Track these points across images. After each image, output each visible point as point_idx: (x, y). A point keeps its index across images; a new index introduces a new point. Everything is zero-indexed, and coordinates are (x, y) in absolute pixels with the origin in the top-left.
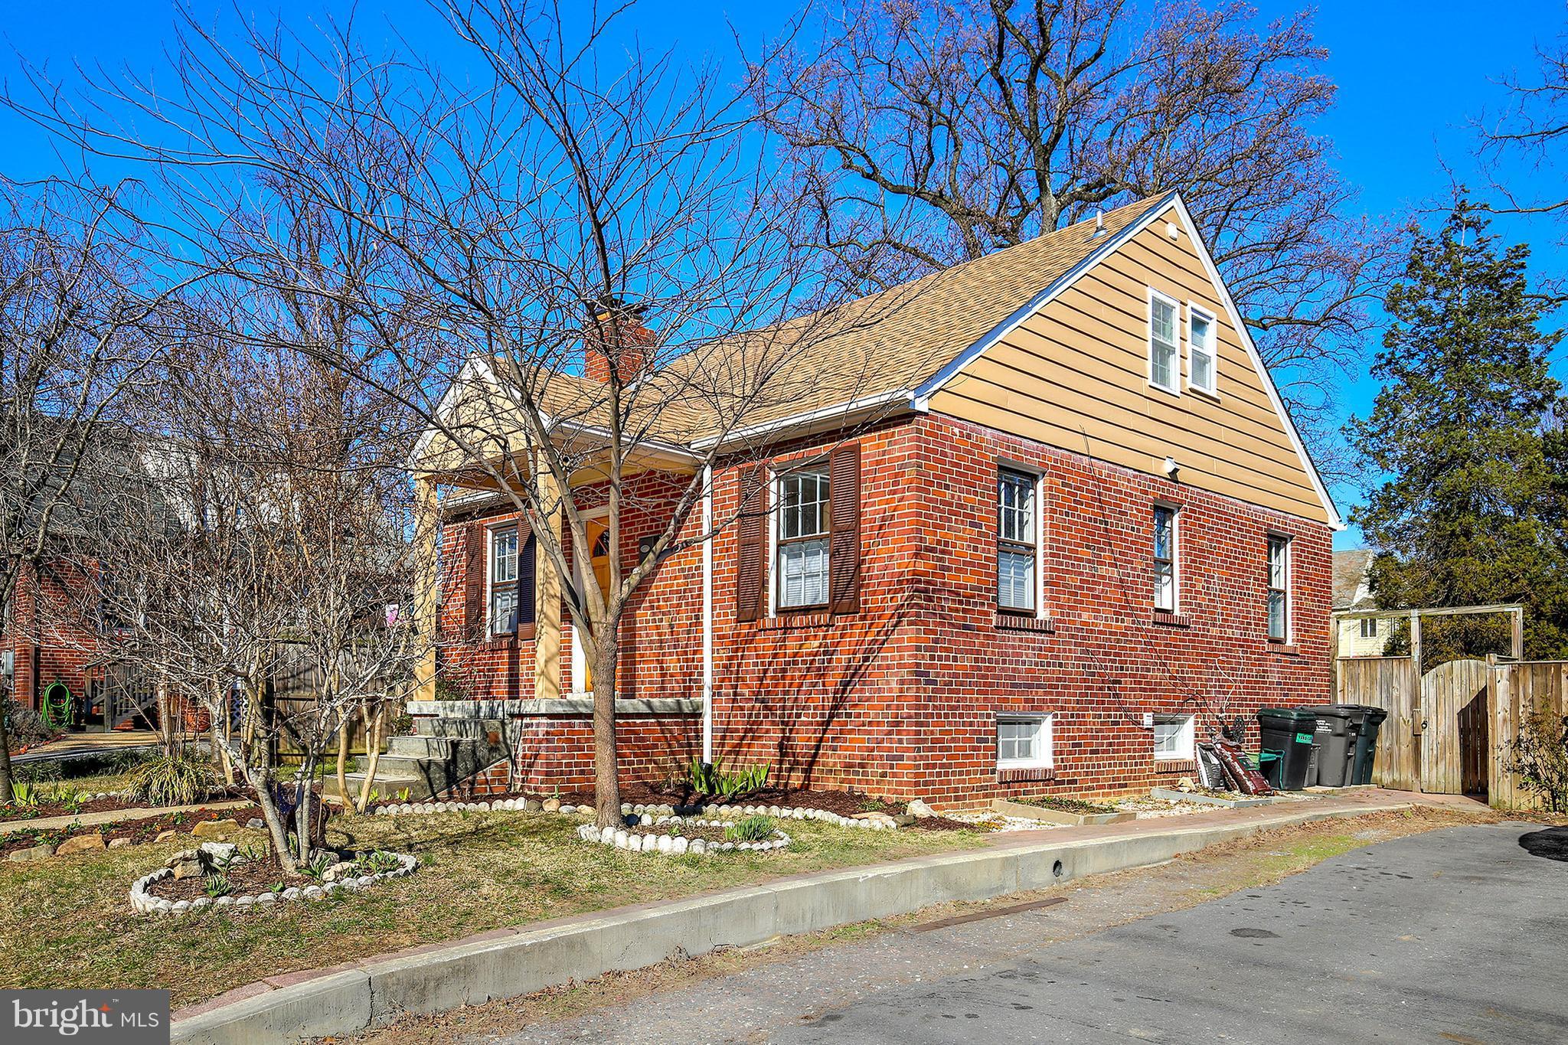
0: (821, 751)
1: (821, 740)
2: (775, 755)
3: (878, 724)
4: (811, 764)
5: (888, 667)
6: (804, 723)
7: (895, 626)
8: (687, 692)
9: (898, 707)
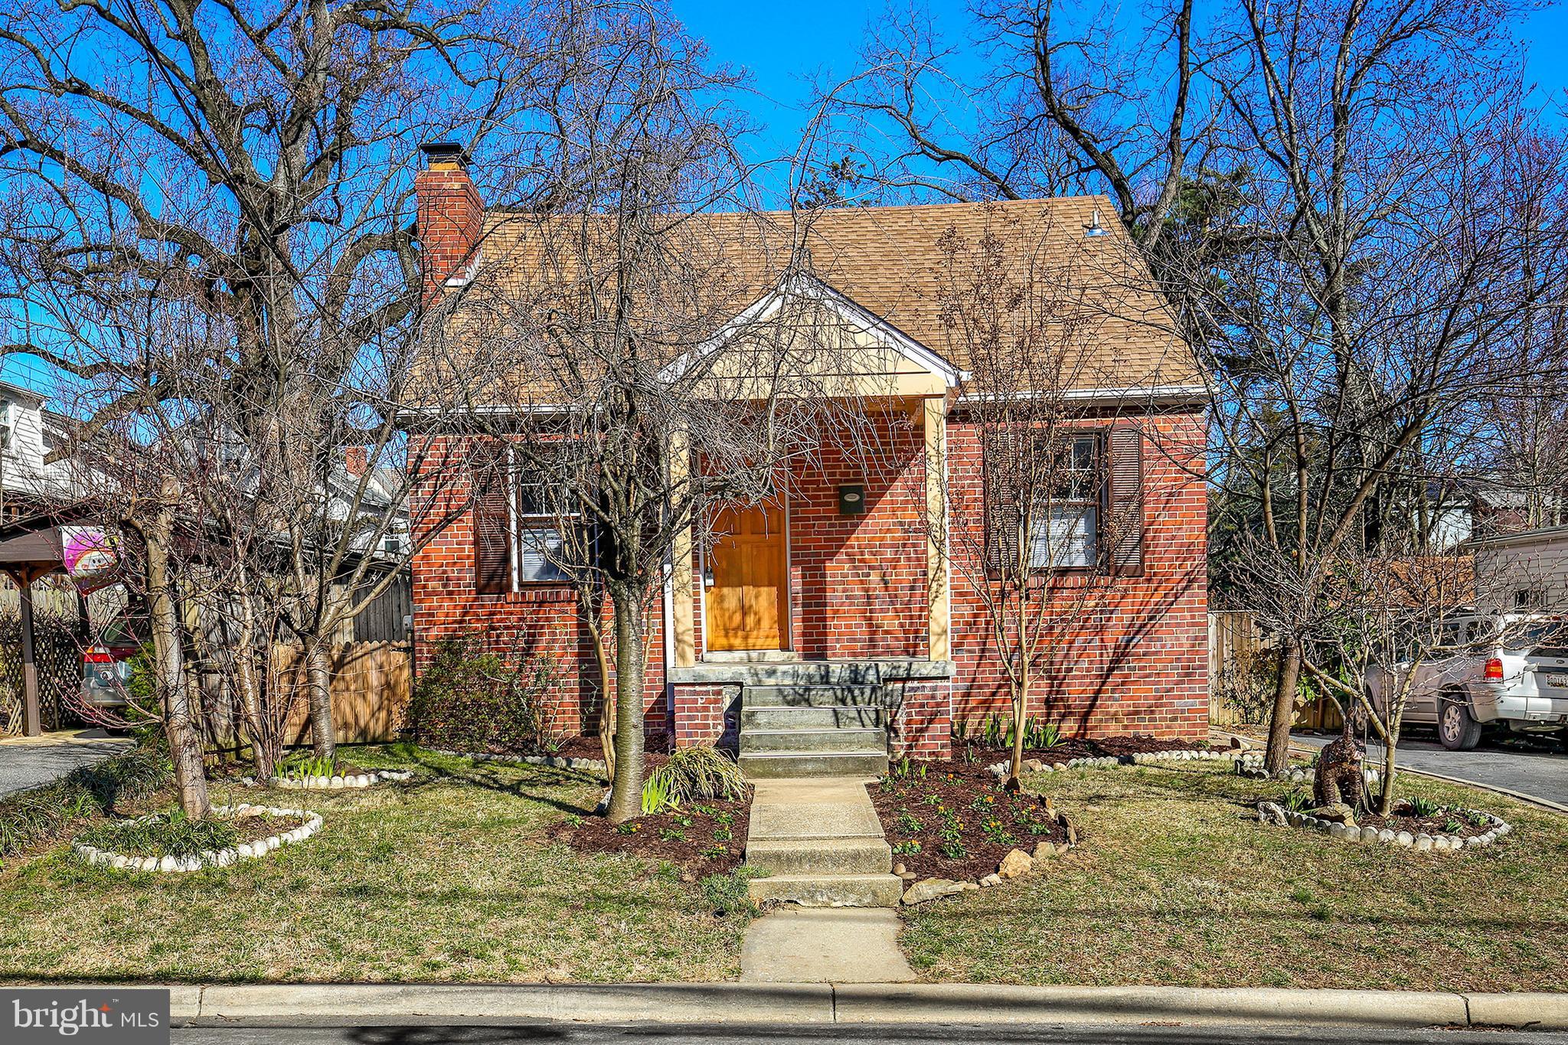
0: (1098, 702)
1: (1099, 691)
2: (1039, 709)
3: (1167, 675)
4: (1087, 714)
5: (1178, 625)
6: (1075, 677)
7: (1185, 589)
8: (911, 650)
9: (1189, 660)
